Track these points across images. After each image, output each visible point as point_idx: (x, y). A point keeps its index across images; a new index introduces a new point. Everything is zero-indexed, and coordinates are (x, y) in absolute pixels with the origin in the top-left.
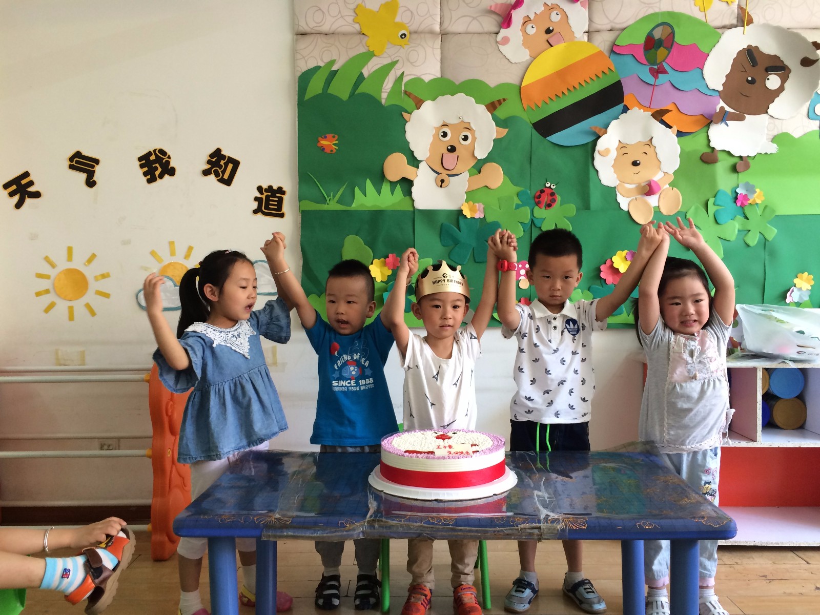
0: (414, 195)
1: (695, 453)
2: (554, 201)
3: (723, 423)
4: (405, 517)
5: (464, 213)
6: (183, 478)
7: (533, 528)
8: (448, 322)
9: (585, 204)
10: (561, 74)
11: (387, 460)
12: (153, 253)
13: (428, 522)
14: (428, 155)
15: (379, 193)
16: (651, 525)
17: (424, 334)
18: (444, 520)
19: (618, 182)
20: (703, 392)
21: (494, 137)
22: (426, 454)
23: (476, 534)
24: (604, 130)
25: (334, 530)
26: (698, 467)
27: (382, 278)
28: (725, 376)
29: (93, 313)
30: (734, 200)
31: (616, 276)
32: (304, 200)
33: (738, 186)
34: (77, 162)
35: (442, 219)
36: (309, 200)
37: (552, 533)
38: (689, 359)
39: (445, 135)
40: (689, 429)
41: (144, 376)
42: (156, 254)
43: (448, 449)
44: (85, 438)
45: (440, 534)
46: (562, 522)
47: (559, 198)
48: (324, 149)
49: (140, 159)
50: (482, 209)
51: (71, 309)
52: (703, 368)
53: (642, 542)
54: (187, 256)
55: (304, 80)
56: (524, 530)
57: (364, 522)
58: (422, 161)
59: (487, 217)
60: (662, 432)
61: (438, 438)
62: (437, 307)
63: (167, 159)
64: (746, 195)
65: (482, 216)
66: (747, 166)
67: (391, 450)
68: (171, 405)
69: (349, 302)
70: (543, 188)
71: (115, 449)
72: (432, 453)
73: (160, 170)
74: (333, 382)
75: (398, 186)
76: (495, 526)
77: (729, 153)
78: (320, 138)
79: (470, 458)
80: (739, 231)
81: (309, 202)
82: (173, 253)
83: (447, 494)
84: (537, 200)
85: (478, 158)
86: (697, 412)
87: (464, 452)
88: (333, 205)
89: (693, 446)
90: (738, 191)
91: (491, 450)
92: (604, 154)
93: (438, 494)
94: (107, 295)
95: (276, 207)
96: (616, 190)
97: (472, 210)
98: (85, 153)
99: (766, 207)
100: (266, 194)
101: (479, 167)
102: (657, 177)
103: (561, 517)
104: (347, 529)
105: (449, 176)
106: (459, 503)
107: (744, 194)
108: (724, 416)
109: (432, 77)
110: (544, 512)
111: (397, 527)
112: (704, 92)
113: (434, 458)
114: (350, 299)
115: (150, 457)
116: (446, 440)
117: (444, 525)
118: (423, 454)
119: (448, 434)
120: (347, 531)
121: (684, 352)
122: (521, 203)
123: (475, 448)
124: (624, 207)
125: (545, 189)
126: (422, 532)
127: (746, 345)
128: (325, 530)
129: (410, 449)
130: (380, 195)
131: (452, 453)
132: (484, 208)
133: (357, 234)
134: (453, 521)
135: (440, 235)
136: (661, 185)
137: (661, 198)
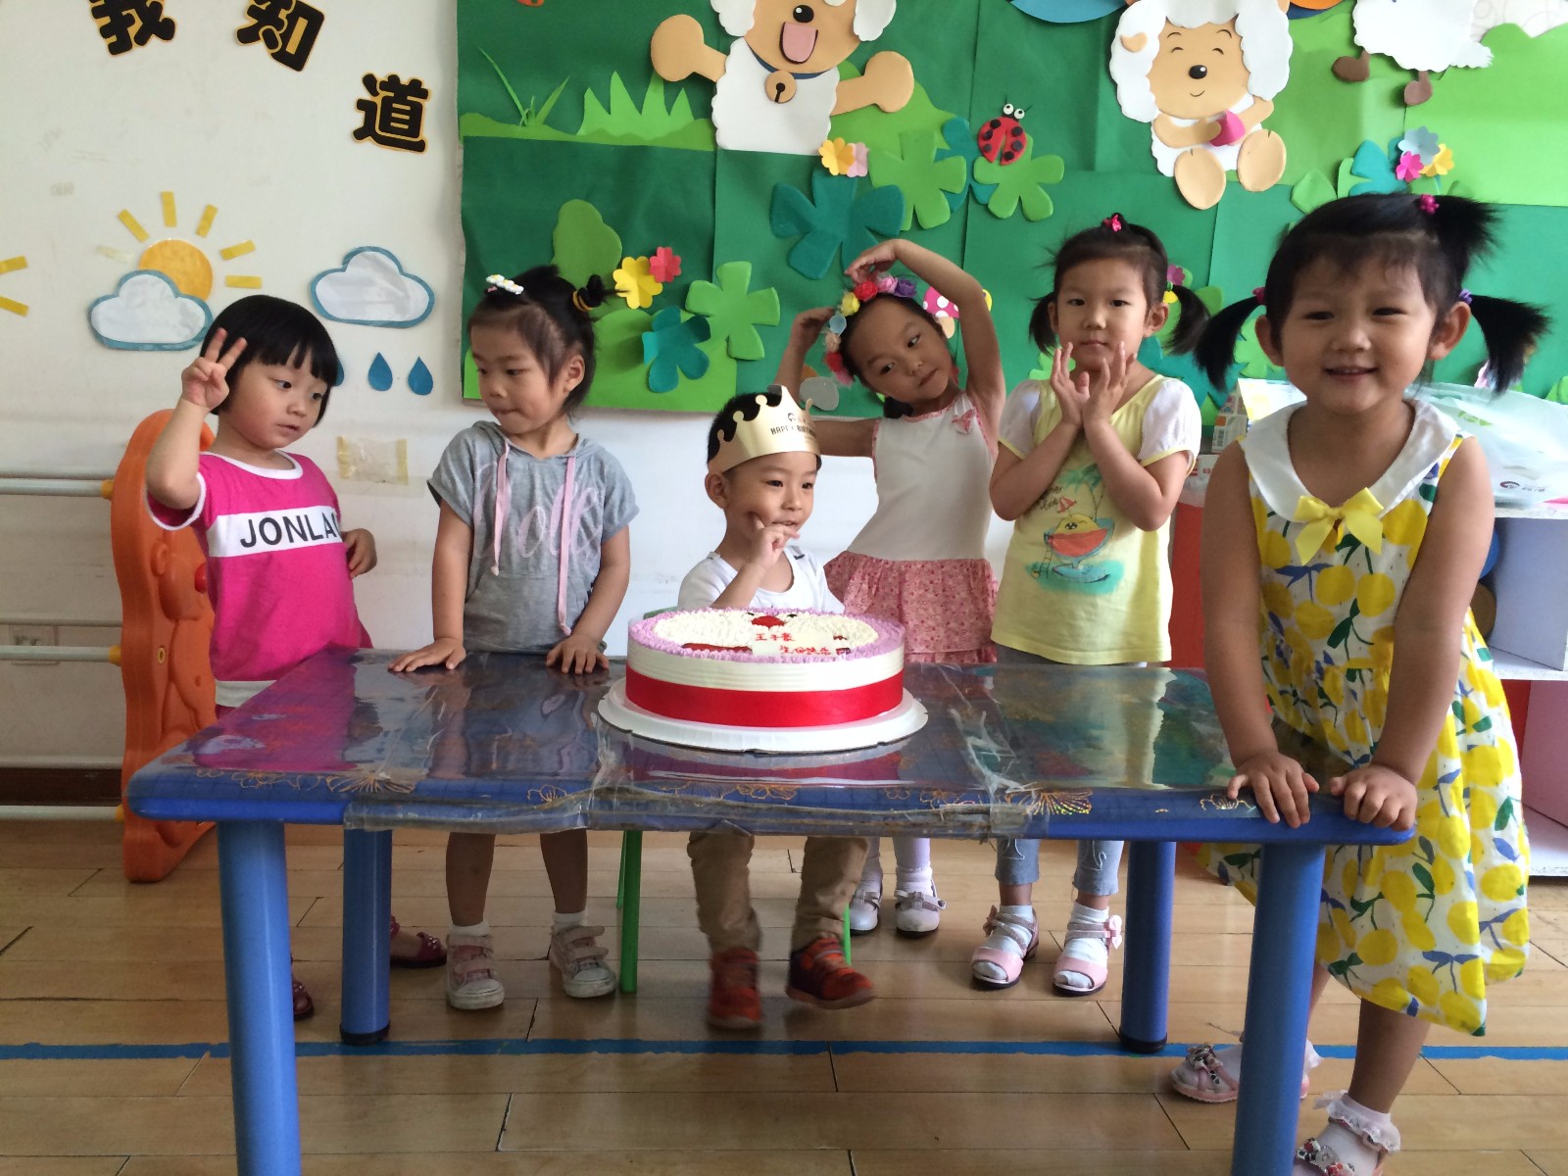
0: (717, 117)
2: (1018, 146)
4: (683, 785)
5: (825, 163)
6: (196, 711)
7: (971, 812)
9: (1085, 160)
12: (124, 217)
13: (736, 795)
14: (751, 23)
15: (640, 109)
18: (772, 792)
19: (1158, 112)
22: (732, 652)
23: (843, 823)
25: (516, 809)
27: (640, 301)
30: (1390, 166)
32: (474, 111)
33: (1403, 135)
35: (776, 176)
36: (481, 113)
37: (1014, 823)
42: (132, 218)
43: (781, 642)
45: (760, 821)
46: (1037, 800)
47: (1029, 140)
50: (863, 156)
54: (202, 229)
56: (952, 817)
57: (589, 792)
58: (736, 38)
59: (873, 176)
61: (755, 622)
64: (1417, 157)
65: (863, 173)
66: (1426, 94)
67: (652, 644)
68: (164, 552)
70: (996, 116)
72: (745, 649)
73: (138, 23)
75: (683, 92)
76: (887, 807)
79: (831, 663)
81: (482, 117)
82: (170, 218)
83: (779, 738)
84: (984, 142)
85: (862, 39)
87: (818, 649)
88: (535, 129)
90: (1402, 146)
91: (874, 649)
92: (1135, 45)
93: (757, 739)
94: (19, 308)
95: (406, 127)
96: (1152, 129)
97: (843, 157)
99: (1455, 184)
100: (383, 94)
101: (862, 59)
102: (1239, 107)
103: (1033, 790)
104: (546, 806)
105: (797, 76)
106: (803, 758)
107: (1413, 154)
111: (664, 805)
113: (749, 660)
115: (118, 664)
116: (775, 627)
117: (773, 801)
118: (724, 652)
120: (546, 812)
122: (947, 147)
123: (840, 644)
124: (1166, 167)
125: (1003, 121)
126: (717, 816)
128: (494, 809)
129: (695, 642)
130: (640, 112)
131: (790, 650)
132: (868, 154)
133: (587, 198)
134: (792, 793)
135: (771, 212)
136: (1245, 122)
137: (1244, 153)
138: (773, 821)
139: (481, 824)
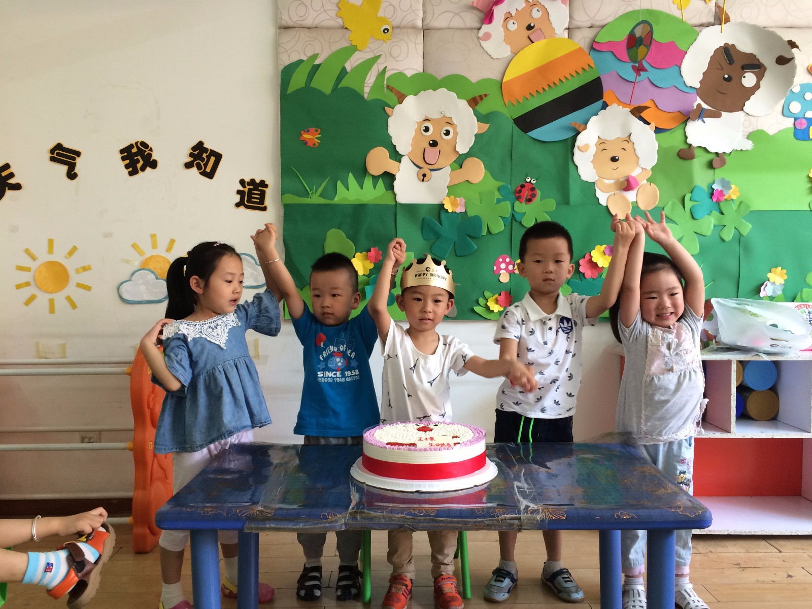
0: (396, 189)
1: (671, 443)
2: (534, 196)
3: (698, 414)
4: (387, 509)
5: (446, 207)
6: (165, 471)
7: (513, 519)
8: (428, 316)
9: (565, 200)
10: (543, 70)
11: (369, 452)
12: (134, 246)
13: (410, 514)
14: (410, 149)
15: (362, 188)
16: (629, 515)
17: (406, 326)
18: (426, 512)
19: (597, 178)
20: (679, 384)
21: (476, 132)
22: (408, 446)
23: (457, 525)
24: (583, 126)
25: (317, 522)
26: (673, 457)
27: (364, 272)
28: (700, 367)
29: (74, 306)
30: (710, 196)
31: (594, 270)
32: (288, 193)
33: (714, 182)
34: (58, 154)
35: (424, 214)
36: (291, 193)
37: (532, 524)
38: (666, 352)
39: (427, 129)
40: (665, 420)
41: (125, 369)
42: (138, 246)
43: (429, 441)
44: (66, 431)
45: (421, 525)
46: (542, 513)
47: (539, 193)
48: (306, 143)
49: (122, 151)
50: (463, 203)
51: (51, 302)
52: (680, 360)
53: (619, 532)
54: (169, 250)
55: (287, 73)
56: (504, 521)
57: (347, 514)
58: (404, 155)
59: (468, 211)
60: (639, 423)
61: (419, 430)
62: (419, 300)
63: (150, 152)
64: (721, 192)
65: (463, 210)
66: (723, 163)
67: (373, 443)
68: (153, 399)
69: (334, 295)
70: (524, 183)
71: (97, 442)
72: (414, 445)
73: (141, 162)
74: (319, 373)
75: (381, 180)
76: (476, 517)
77: (705, 149)
78: (302, 132)
79: (452, 450)
80: (714, 226)
81: (292, 195)
82: (154, 246)
83: (429, 485)
84: (518, 194)
85: (460, 153)
86: (674, 403)
87: (446, 444)
88: (315, 199)
89: (669, 437)
90: (714, 186)
91: (471, 442)
92: (585, 149)
93: (420, 486)
94: (88, 288)
95: (258, 201)
96: (595, 185)
97: (453, 204)
98: (66, 145)
99: (741, 203)
100: (248, 187)
101: (460, 161)
102: (635, 173)
103: (540, 508)
104: (329, 520)
105: (431, 170)
106: (440, 494)
107: (719, 190)
108: (699, 406)
109: (415, 72)
110: (524, 503)
111: (380, 518)
112: (681, 89)
113: (415, 450)
114: (335, 292)
115: (131, 450)
116: (428, 432)
117: (425, 516)
118: (404, 447)
119: (429, 426)
120: (329, 523)
121: (662, 345)
122: (502, 198)
123: (456, 440)
124: (603, 202)
125: (526, 184)
126: (402, 523)
127: (720, 337)
128: (307, 522)
129: (392, 442)
130: (362, 189)
131: (433, 445)
132: (465, 202)
133: (339, 228)
134: (434, 512)
135: (422, 229)
136: (639, 180)
137: (639, 194)
138: (427, 525)
139: (301, 529)
